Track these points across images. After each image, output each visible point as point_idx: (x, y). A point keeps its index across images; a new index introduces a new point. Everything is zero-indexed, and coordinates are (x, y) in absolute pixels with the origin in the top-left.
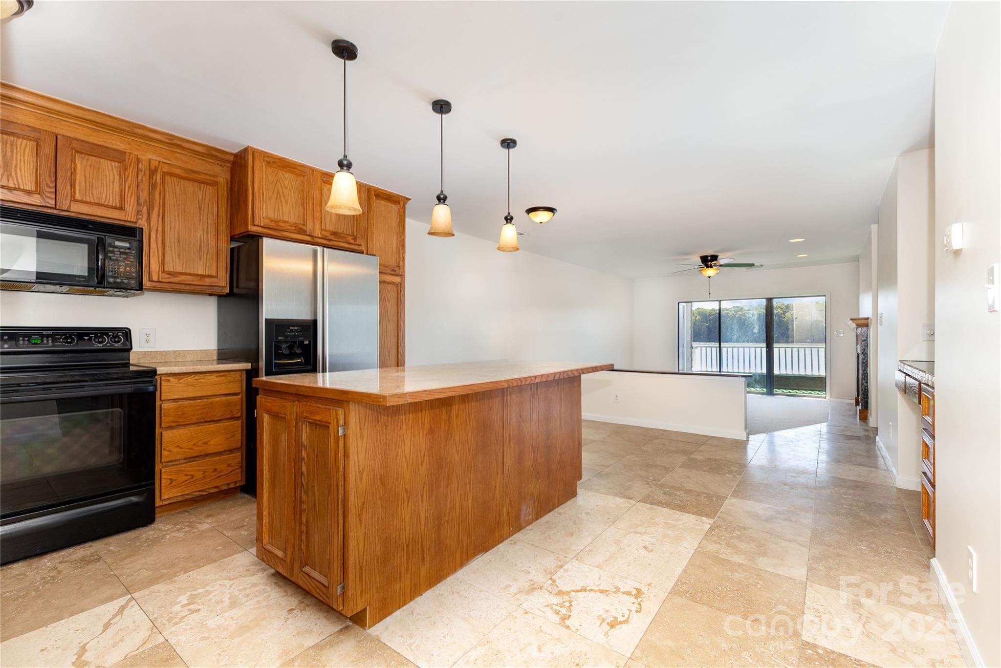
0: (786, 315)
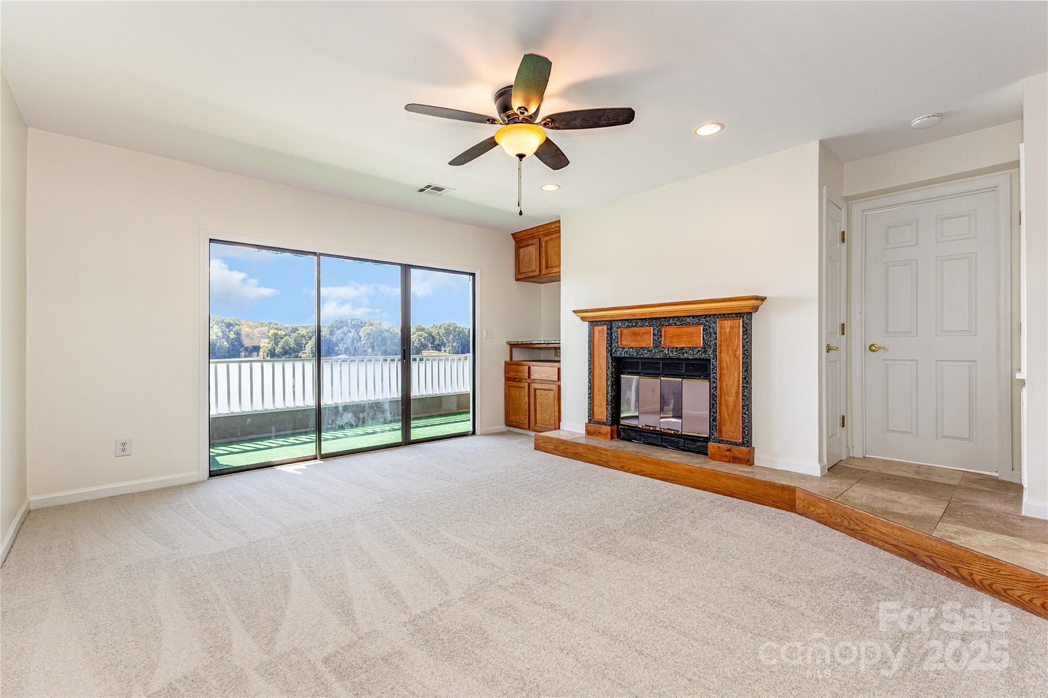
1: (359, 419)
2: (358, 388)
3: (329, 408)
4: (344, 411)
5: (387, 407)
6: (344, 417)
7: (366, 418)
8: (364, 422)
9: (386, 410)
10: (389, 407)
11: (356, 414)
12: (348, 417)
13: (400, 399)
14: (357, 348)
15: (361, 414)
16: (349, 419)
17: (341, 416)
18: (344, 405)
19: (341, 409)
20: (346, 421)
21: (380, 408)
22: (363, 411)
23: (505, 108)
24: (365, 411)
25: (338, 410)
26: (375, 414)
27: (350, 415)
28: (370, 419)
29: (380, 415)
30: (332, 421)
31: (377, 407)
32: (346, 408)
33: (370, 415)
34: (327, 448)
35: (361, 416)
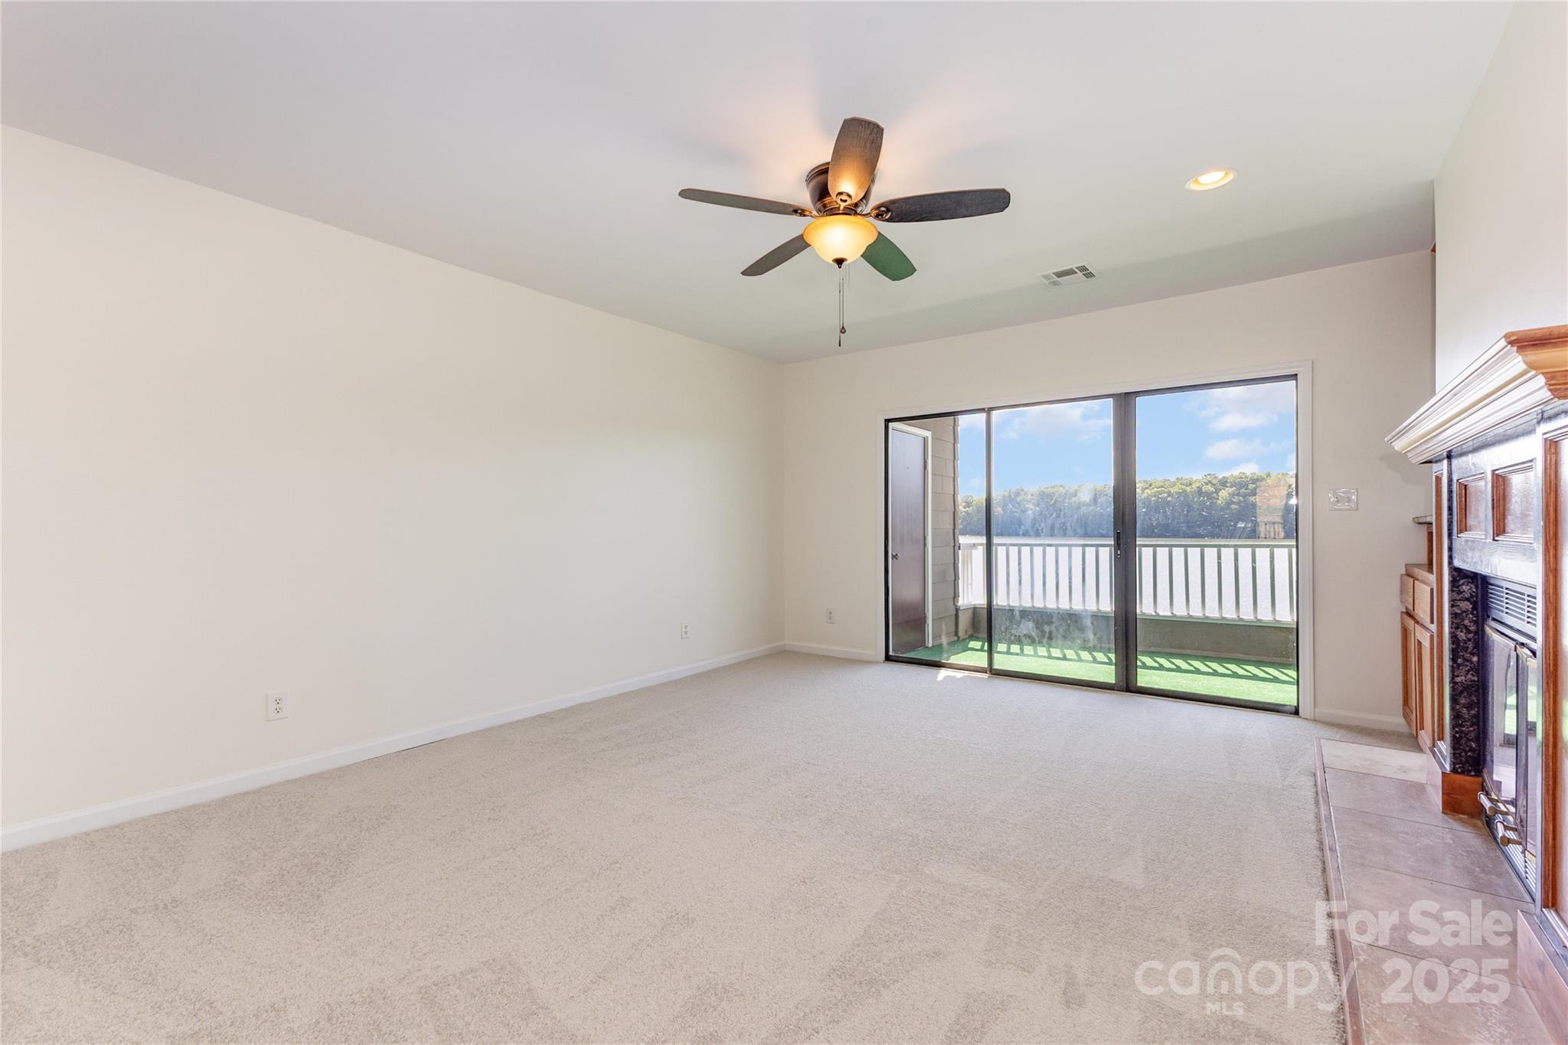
0: (1220, 494)
1: (1043, 632)
2: (1044, 590)
3: (1002, 610)
4: (1022, 617)
5: (1088, 622)
6: (1022, 626)
7: (1054, 634)
8: (1050, 638)
9: (1086, 627)
10: (1092, 623)
11: (1038, 625)
12: (1027, 627)
13: (1113, 615)
14: (1040, 531)
15: (1046, 626)
16: (1029, 630)
17: (1019, 623)
18: (1022, 609)
19: (1017, 614)
20: (1025, 632)
21: (1076, 622)
22: (1050, 623)
23: (822, 193)
24: (1052, 622)
25: (1013, 614)
26: (1069, 631)
27: (1031, 624)
28: (1060, 636)
29: (1077, 634)
30: (1006, 629)
31: (1071, 620)
32: (1025, 613)
33: (1061, 630)
34: (1001, 662)
35: (1047, 628)
